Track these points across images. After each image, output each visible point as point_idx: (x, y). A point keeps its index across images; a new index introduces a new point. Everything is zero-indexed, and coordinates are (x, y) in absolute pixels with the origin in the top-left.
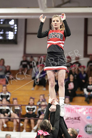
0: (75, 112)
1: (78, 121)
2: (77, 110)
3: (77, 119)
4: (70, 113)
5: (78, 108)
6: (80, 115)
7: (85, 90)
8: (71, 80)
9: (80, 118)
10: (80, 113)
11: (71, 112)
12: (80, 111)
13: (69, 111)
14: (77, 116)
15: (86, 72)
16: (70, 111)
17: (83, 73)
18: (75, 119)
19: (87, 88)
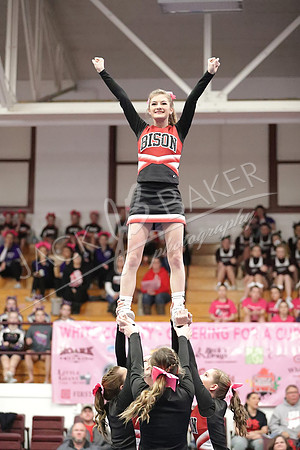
0: (82, 336)
1: (89, 356)
2: (85, 333)
3: (86, 351)
4: (70, 338)
5: (88, 328)
6: (92, 343)
7: (108, 286)
8: (76, 266)
9: (92, 351)
10: (94, 337)
11: (73, 336)
12: (92, 333)
13: (68, 335)
14: (85, 346)
15: (112, 247)
16: (71, 334)
17: (104, 248)
18: (82, 351)
19: (111, 281)
